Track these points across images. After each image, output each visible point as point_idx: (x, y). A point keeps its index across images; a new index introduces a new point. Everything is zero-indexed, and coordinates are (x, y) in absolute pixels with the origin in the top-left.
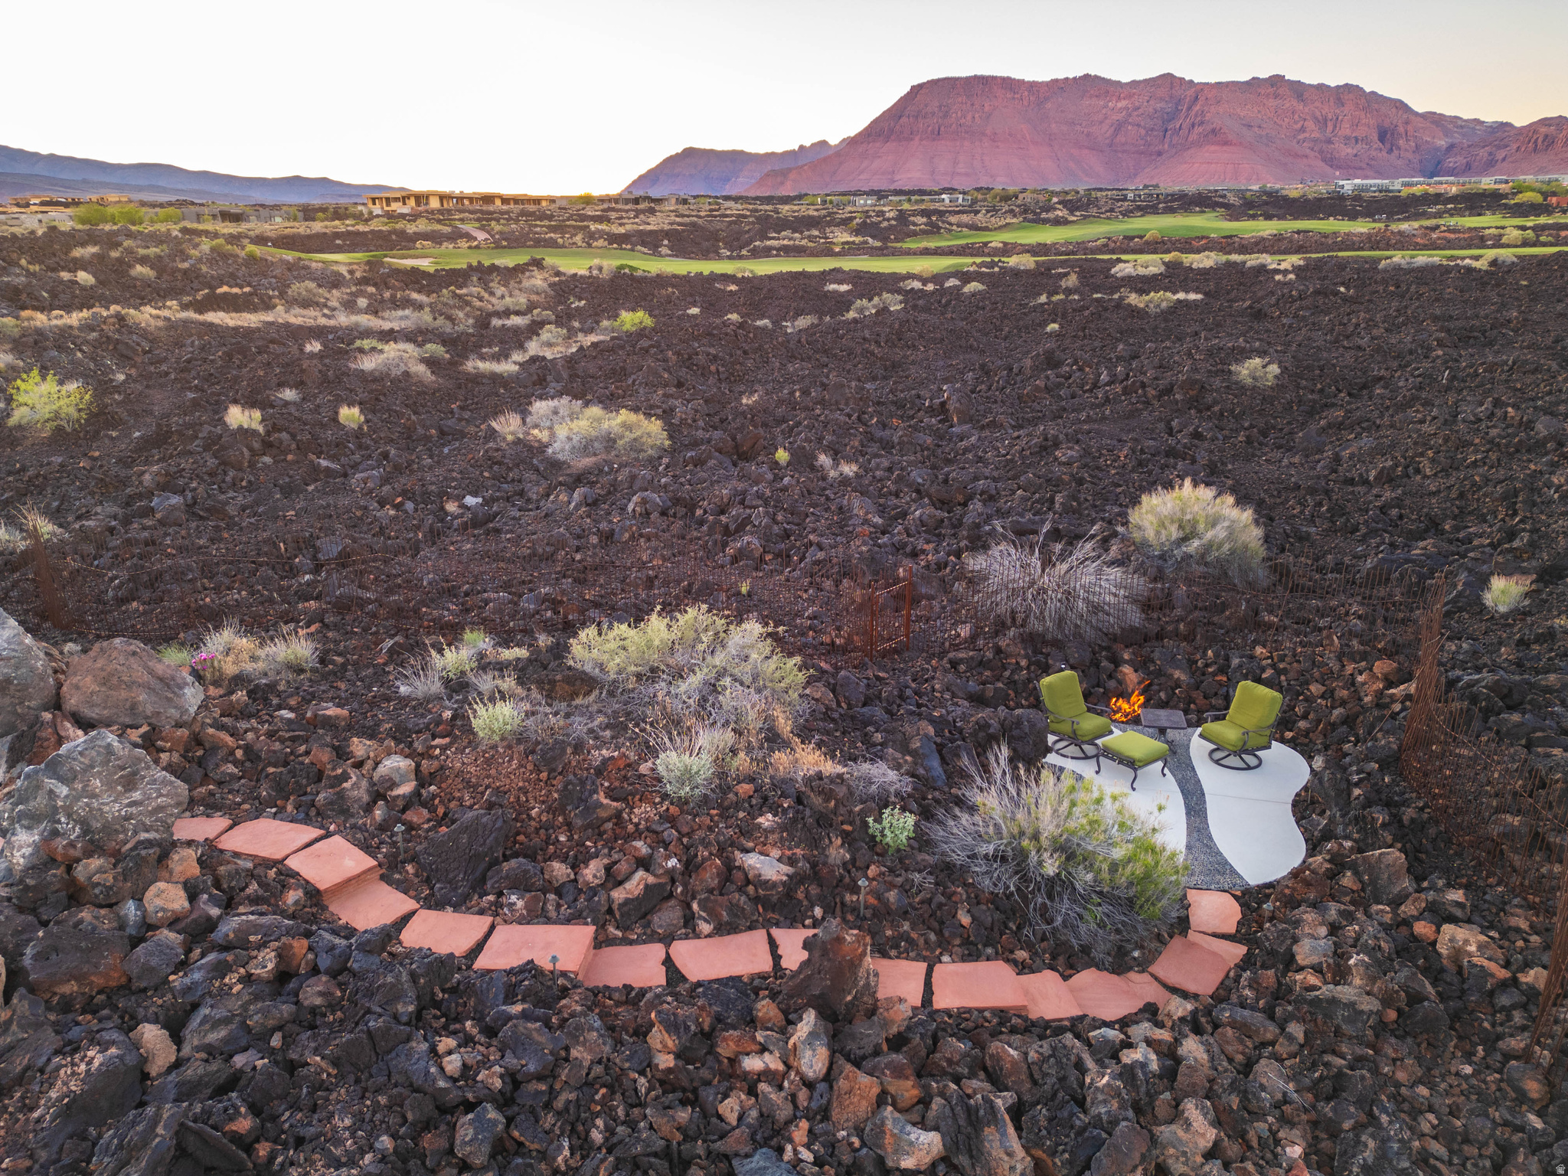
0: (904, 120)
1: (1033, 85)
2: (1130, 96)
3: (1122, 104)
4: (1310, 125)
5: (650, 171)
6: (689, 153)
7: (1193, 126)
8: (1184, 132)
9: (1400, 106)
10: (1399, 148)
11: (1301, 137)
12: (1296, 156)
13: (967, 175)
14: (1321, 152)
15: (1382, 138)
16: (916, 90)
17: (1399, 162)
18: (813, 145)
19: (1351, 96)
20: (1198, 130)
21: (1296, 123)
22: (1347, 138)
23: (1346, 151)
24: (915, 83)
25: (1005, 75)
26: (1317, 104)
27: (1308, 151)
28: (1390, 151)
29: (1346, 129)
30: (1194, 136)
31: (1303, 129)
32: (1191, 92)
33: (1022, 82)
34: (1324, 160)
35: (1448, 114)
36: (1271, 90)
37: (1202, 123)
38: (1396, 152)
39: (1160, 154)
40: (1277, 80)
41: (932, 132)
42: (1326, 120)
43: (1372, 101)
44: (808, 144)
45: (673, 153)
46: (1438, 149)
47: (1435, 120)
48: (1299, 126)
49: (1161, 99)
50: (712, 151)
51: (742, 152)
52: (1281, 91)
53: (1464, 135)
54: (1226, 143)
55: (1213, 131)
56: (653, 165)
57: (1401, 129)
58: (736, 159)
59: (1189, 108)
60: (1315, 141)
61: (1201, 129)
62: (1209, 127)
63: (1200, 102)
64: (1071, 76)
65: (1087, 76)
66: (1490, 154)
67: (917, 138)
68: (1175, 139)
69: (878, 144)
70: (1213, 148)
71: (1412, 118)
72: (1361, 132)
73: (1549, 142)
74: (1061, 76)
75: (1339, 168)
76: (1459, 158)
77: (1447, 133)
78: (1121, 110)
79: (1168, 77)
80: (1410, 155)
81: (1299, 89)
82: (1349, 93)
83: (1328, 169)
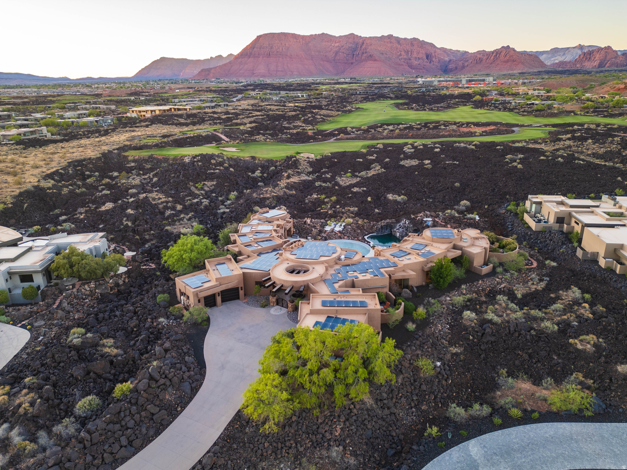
0: (255, 49)
1: (304, 37)
2: (339, 42)
3: (337, 44)
4: (403, 53)
5: (146, 67)
6: (163, 59)
7: (363, 53)
8: (360, 55)
9: (432, 45)
10: (433, 61)
11: (400, 57)
12: (400, 65)
13: (282, 71)
14: (407, 63)
15: (427, 58)
16: (259, 37)
17: (434, 66)
18: (216, 57)
19: (416, 42)
20: (365, 55)
21: (398, 52)
22: (416, 58)
23: (415, 63)
24: (258, 35)
25: (293, 32)
26: (405, 45)
27: (403, 63)
28: (430, 62)
29: (415, 55)
30: (363, 58)
31: (400, 55)
32: (361, 41)
33: (299, 35)
34: (409, 66)
35: (448, 48)
36: (389, 40)
37: (366, 52)
38: (432, 63)
39: (352, 63)
40: (390, 36)
41: (267, 54)
42: (408, 51)
43: (423, 44)
44: (214, 56)
45: (156, 59)
46: (445, 61)
47: (444, 50)
48: (399, 54)
49: (351, 43)
50: (173, 59)
51: (186, 59)
52: (392, 41)
53: (454, 56)
54: (375, 60)
55: (370, 55)
56: (148, 64)
57: (433, 55)
58: (184, 62)
59: (361, 47)
60: (405, 59)
61: (366, 55)
62: (369, 54)
63: (365, 45)
64: (317, 34)
65: (323, 34)
66: (463, 64)
67: (261, 57)
68: (357, 58)
69: (246, 59)
70: (371, 62)
71: (437, 50)
72: (420, 56)
73: (481, 60)
74: (314, 34)
75: (414, 69)
76: (453, 65)
77: (448, 55)
78: (337, 47)
79: (352, 34)
80: (437, 64)
81: (398, 40)
82: (415, 41)
83: (411, 70)
